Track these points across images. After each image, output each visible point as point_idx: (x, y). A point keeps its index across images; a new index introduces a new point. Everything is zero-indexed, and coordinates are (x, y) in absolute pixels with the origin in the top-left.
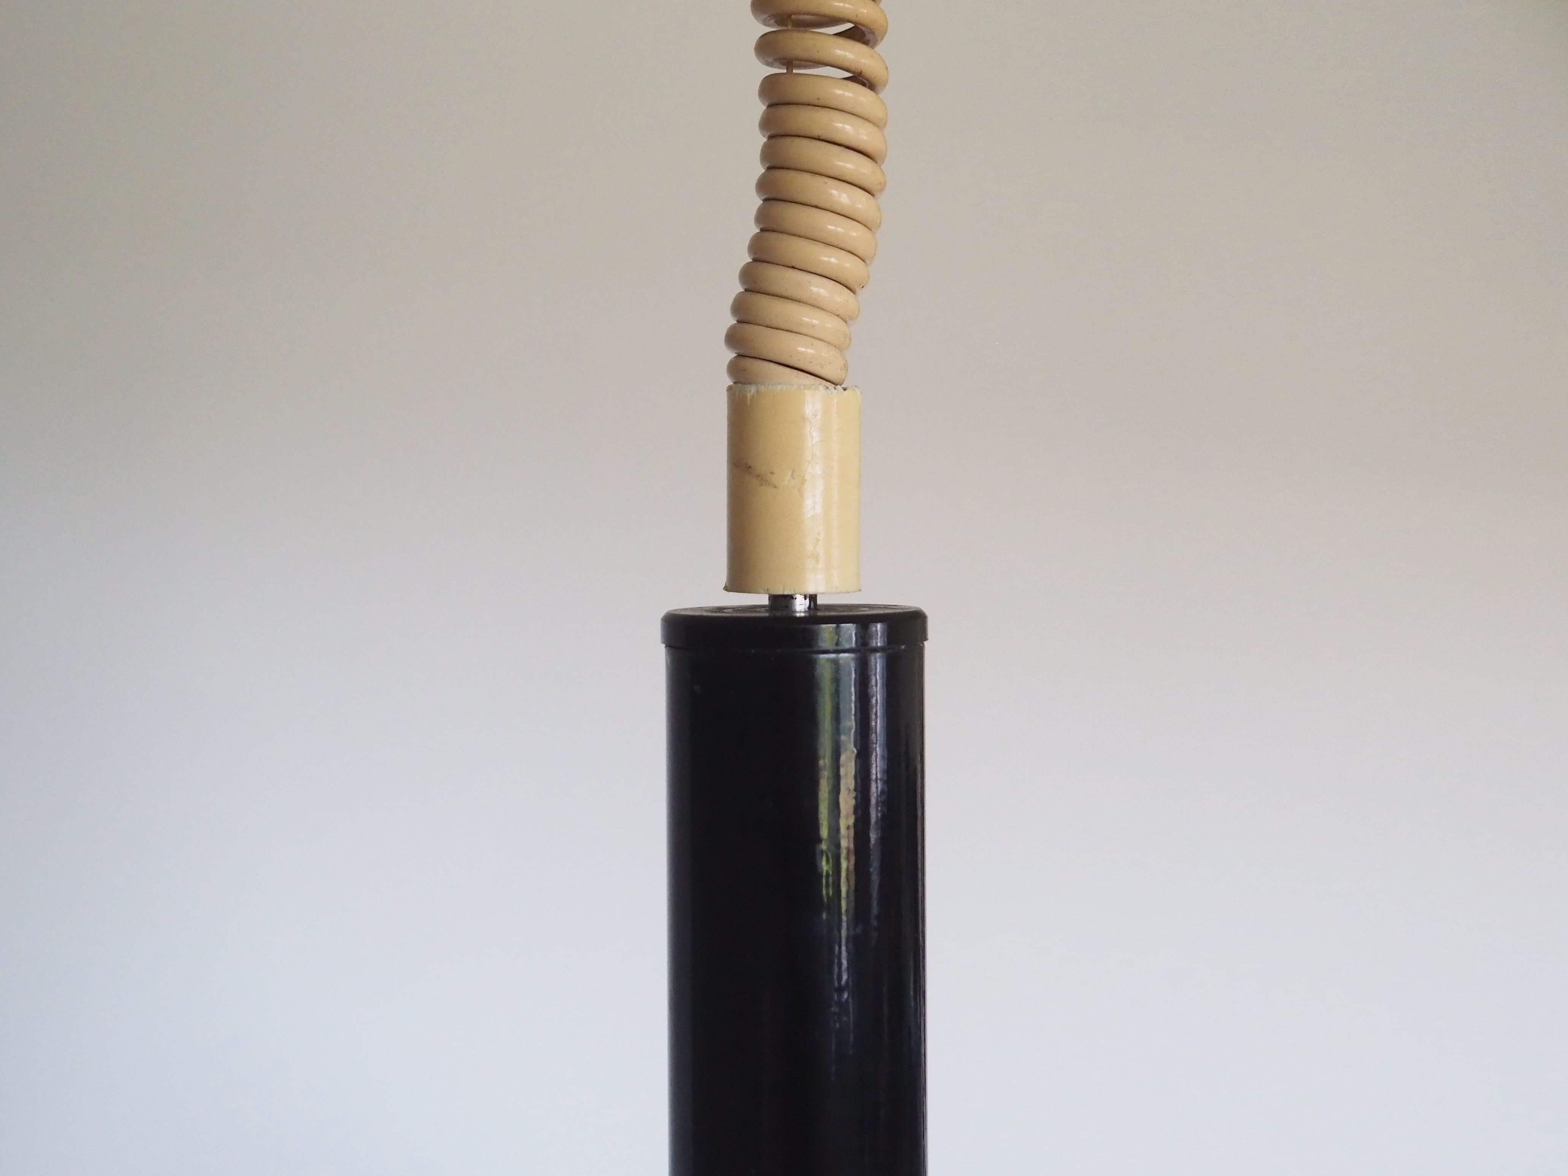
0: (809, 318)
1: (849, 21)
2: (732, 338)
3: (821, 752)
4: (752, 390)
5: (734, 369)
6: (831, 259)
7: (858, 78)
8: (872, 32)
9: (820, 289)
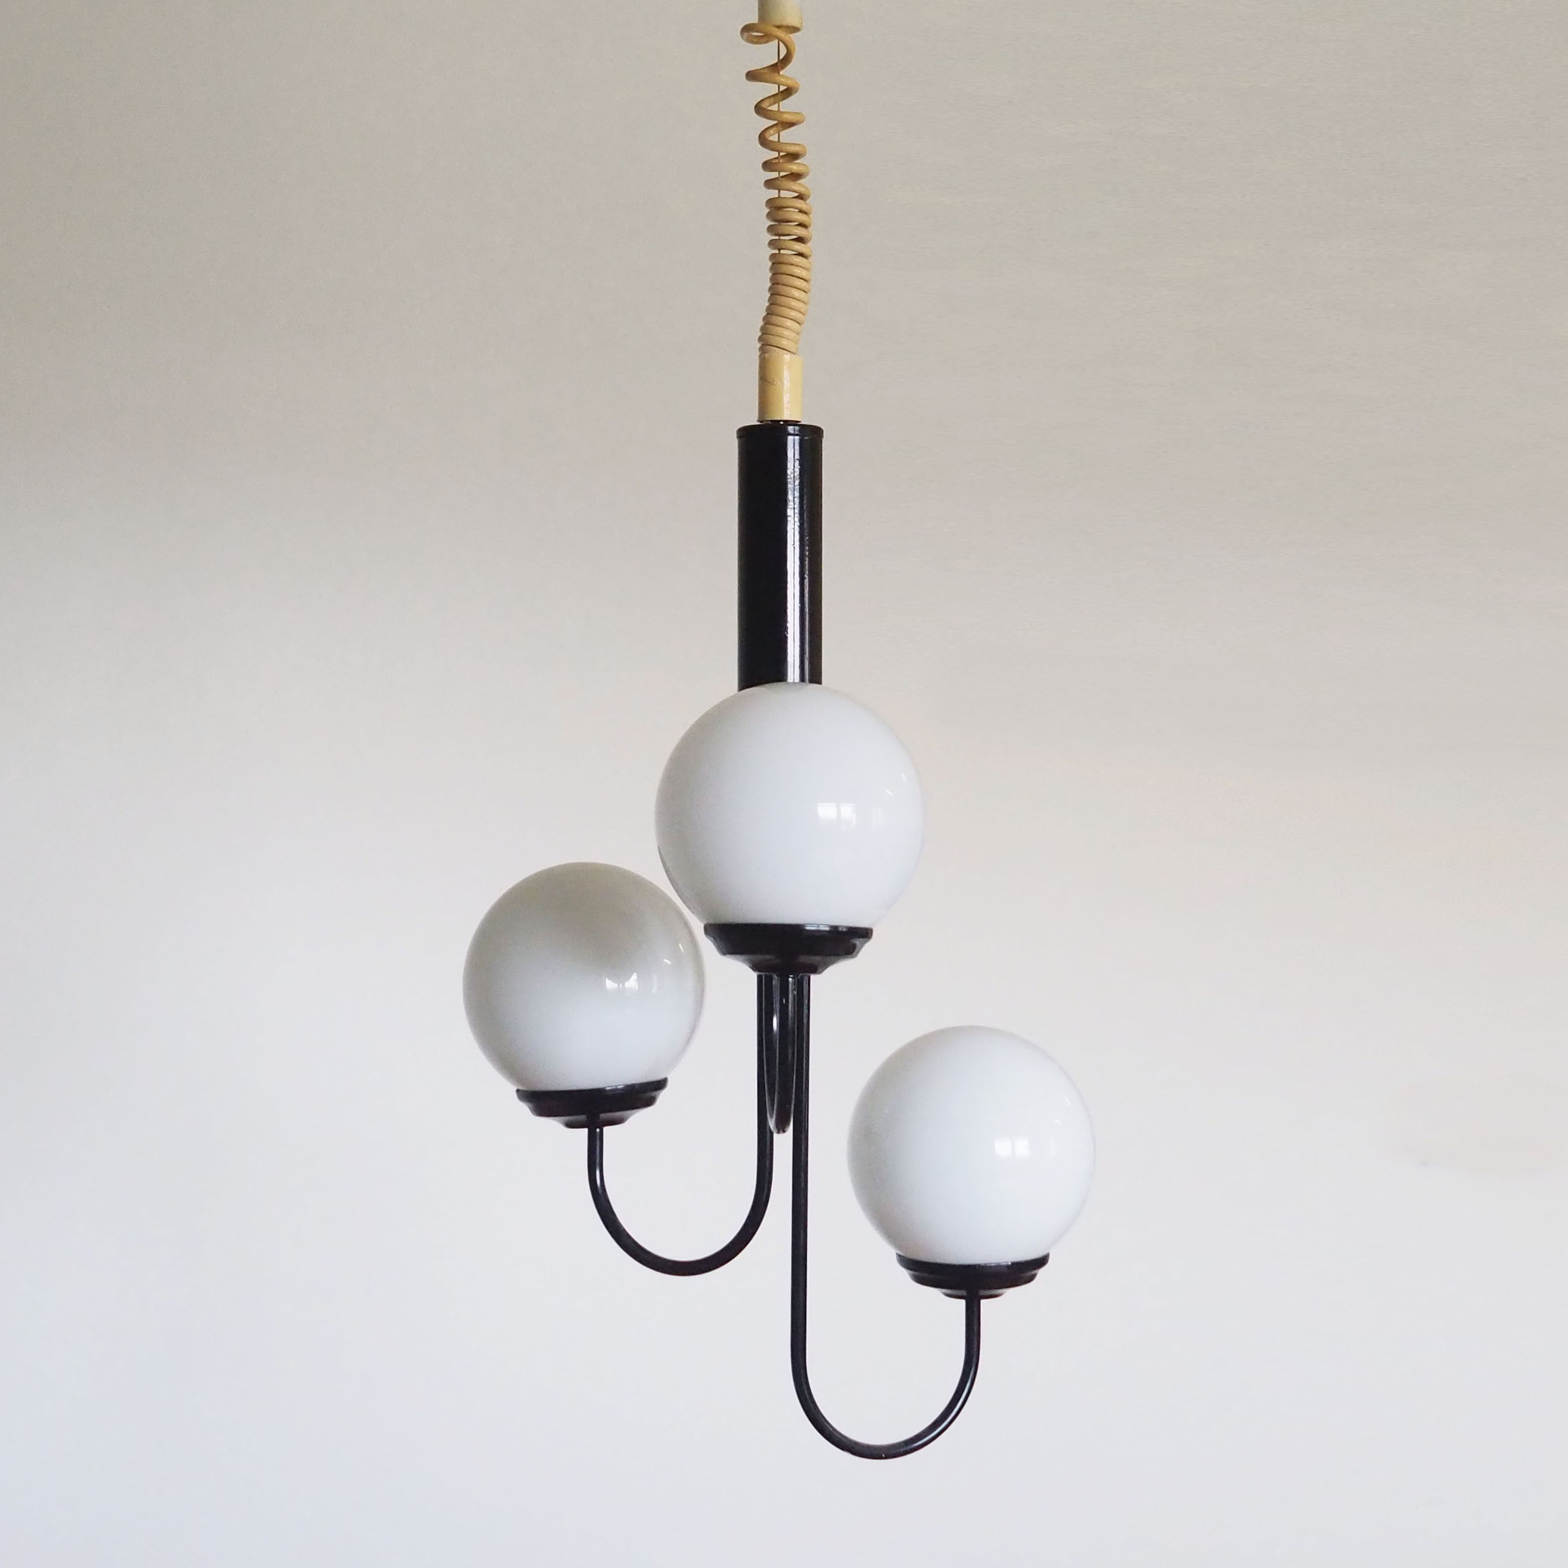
0: (786, 333)
1: (796, 235)
2: (760, 339)
3: (789, 467)
4: (767, 355)
5: (761, 349)
6: (793, 314)
7: (801, 254)
8: (807, 239)
9: (789, 323)
